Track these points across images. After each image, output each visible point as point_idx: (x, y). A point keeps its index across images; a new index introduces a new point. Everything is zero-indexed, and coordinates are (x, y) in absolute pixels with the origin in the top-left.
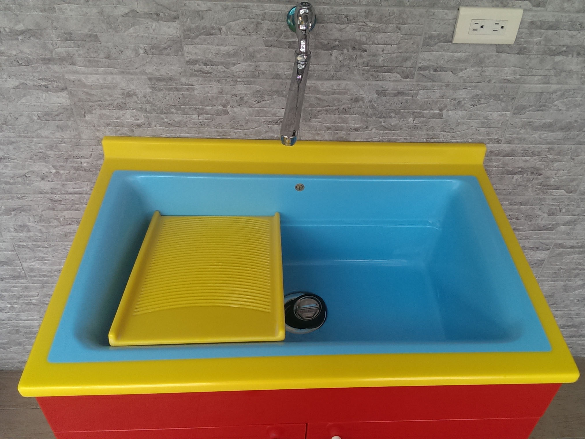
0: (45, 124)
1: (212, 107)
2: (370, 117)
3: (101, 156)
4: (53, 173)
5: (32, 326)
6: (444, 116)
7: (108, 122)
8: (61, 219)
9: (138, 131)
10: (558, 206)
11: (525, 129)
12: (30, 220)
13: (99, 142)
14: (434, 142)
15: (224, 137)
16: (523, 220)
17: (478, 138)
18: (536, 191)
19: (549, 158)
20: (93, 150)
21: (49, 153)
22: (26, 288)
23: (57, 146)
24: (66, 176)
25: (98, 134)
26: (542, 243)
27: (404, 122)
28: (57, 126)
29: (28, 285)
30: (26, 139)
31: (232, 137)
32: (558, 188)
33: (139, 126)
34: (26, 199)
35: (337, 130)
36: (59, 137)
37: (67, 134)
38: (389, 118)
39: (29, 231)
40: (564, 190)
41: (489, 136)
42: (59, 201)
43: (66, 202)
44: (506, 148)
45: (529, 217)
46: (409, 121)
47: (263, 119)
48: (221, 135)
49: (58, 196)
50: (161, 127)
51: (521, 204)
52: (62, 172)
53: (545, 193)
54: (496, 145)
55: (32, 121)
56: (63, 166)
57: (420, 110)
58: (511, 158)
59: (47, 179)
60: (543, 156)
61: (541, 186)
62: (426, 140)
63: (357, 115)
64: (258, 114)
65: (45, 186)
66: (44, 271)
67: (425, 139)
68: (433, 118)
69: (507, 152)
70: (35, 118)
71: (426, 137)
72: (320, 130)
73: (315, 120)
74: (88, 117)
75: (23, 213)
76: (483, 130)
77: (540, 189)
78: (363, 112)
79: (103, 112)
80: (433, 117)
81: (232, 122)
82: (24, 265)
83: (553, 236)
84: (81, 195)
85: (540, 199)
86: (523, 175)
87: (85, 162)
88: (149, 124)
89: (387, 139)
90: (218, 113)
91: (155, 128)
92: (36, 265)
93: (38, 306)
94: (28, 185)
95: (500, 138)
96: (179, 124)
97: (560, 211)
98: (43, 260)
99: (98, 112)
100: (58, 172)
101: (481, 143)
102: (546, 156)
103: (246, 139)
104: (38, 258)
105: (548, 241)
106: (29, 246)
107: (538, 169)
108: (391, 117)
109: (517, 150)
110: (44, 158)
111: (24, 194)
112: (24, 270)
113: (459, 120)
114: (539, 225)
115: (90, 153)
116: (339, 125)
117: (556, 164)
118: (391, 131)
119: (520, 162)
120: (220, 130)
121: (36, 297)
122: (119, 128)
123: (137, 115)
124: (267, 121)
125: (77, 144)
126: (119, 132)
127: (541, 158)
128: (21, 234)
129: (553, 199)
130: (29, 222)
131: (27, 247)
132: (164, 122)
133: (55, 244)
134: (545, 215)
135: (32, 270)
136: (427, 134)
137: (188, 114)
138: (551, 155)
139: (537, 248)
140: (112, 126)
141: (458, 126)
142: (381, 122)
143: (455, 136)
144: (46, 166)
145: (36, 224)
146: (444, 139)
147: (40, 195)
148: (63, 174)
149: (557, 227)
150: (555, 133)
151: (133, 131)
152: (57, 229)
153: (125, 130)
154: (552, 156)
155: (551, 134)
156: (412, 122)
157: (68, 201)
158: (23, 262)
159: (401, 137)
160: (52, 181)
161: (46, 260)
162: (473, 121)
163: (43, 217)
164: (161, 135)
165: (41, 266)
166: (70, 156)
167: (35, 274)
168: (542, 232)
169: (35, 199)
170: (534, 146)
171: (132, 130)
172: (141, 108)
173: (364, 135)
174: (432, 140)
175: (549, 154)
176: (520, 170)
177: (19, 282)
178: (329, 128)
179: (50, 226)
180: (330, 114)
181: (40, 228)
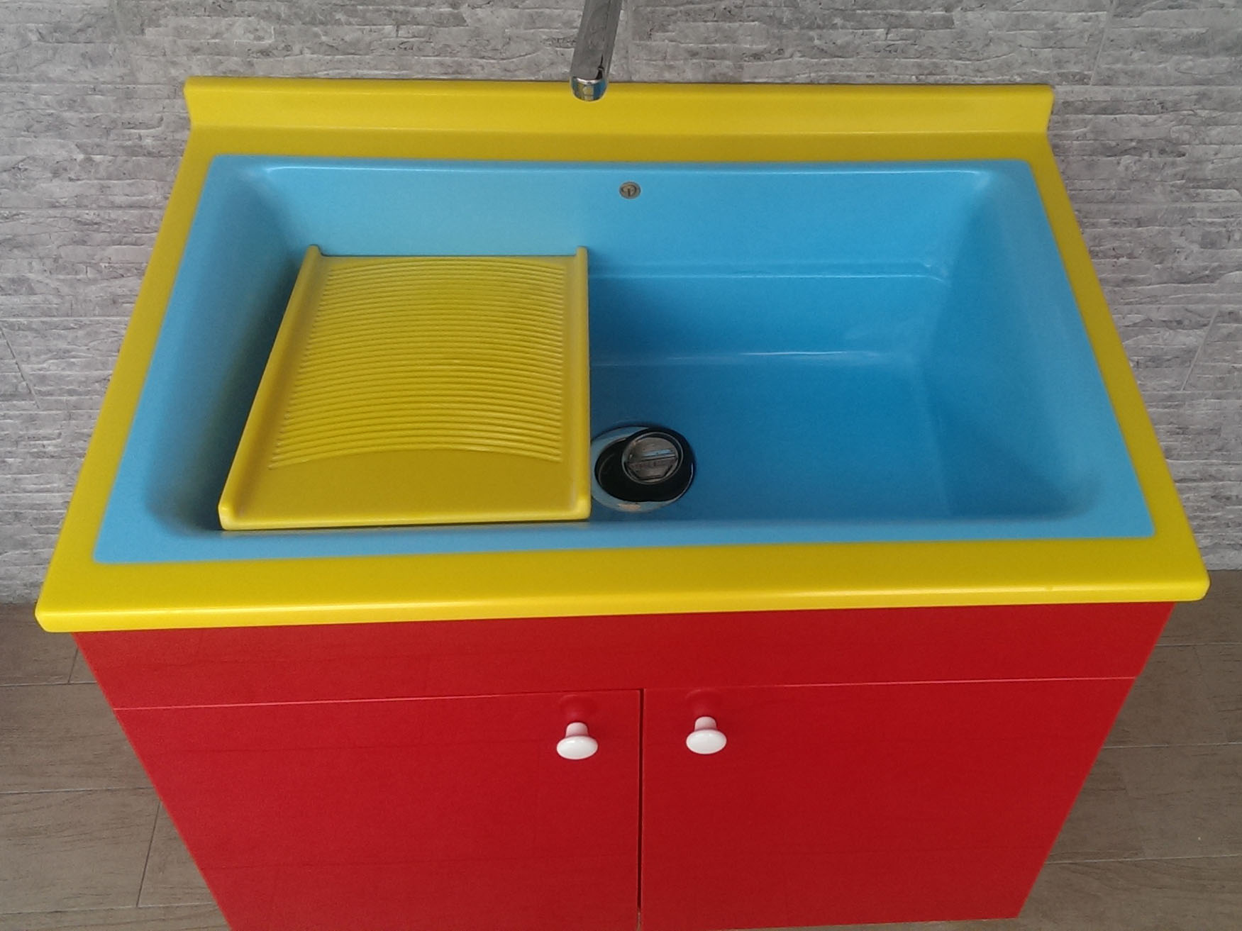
0: (55, 51)
1: (426, 7)
2: (787, 26)
3: (184, 123)
4: (78, 160)
5: (50, 504)
6: (956, 23)
7: (196, 43)
8: (103, 265)
9: (262, 65)
10: (1225, 227)
11: (1142, 50)
12: (32, 268)
13: (177, 90)
14: (936, 84)
15: (456, 77)
16: (1143, 260)
17: (1035, 73)
18: (1172, 192)
19: (1200, 116)
20: (164, 108)
21: (67, 115)
22: (32, 419)
23: (83, 100)
24: (108, 167)
25: (173, 72)
26: (1191, 312)
27: (865, 38)
28: (83, 55)
29: (36, 412)
30: (14, 86)
31: (476, 77)
32: (1221, 186)
33: (265, 53)
34: (22, 221)
35: (713, 59)
36: (87, 78)
37: (106, 73)
38: (831, 28)
39: (32, 292)
40: (1237, 190)
41: (1060, 68)
42: (96, 224)
43: (110, 226)
44: (1100, 94)
45: (1158, 253)
46: (878, 34)
47: (543, 34)
48: (450, 71)
49: (92, 212)
50: (315, 56)
51: (1139, 223)
52: (98, 158)
53: (1194, 197)
54: (1077, 88)
55: (26, 44)
56: (98, 146)
57: (901, 9)
58: (1112, 117)
59: (66, 175)
60: (1185, 112)
61: (1184, 181)
62: (917, 78)
63: (756, 23)
64: (532, 22)
65: (62, 190)
66: (71, 383)
67: (914, 77)
68: (931, 27)
69: (1104, 104)
70: (34, 38)
71: (915, 70)
72: (674, 58)
73: (662, 34)
74: (151, 33)
75: (16, 251)
76: (1047, 53)
77: (1182, 186)
78: (770, 17)
79: (184, 21)
80: (931, 25)
81: (473, 43)
82: (26, 368)
83: (1215, 295)
84: (143, 211)
85: (1182, 211)
86: (1140, 156)
87: (148, 136)
88: (288, 48)
89: (827, 78)
90: (441, 21)
91: (301, 56)
92: (52, 367)
93: (62, 460)
94: (25, 187)
95: (1086, 73)
96: (352, 49)
97: (1229, 239)
98: (67, 357)
99: (173, 21)
100: (89, 160)
101: (1042, 83)
102: (1191, 112)
103: (507, 80)
104: (55, 353)
105: (1202, 307)
106: (34, 326)
107: (1176, 143)
108: (834, 26)
109: (1125, 99)
110: (57, 127)
111: (17, 208)
112: (24, 380)
113: (990, 32)
114: (1183, 270)
115: (159, 115)
116: (717, 45)
117: (1215, 132)
118: (836, 59)
119: (1132, 126)
120: (448, 60)
121: (54, 439)
122: (220, 57)
123: (258, 27)
124: (554, 39)
125: (129, 95)
126: (221, 68)
127: (1181, 117)
128: (16, 299)
129: (1211, 211)
130: (30, 272)
131: (29, 328)
132: (321, 44)
133: (91, 321)
134: (1196, 248)
135: (43, 379)
136: (919, 66)
137: (374, 25)
138: (1204, 108)
139: (1179, 322)
140: (204, 54)
141: (987, 45)
142: (811, 39)
143: (983, 69)
144: (62, 146)
145: (47, 277)
146: (956, 76)
147: (52, 212)
148: (100, 162)
149: (1223, 274)
150: (1210, 59)
151: (252, 65)
152: (93, 288)
153: (233, 62)
154: (1207, 111)
155: (1203, 60)
156: (883, 37)
157: (115, 224)
158: (23, 361)
159: (859, 74)
160: (78, 180)
161: (74, 357)
162: (1022, 34)
163: (60, 261)
164: (316, 72)
165: (63, 369)
166: (113, 121)
167: (49, 388)
168: (1189, 285)
169: (41, 220)
170: (1164, 88)
171: (249, 62)
172: (266, 12)
173: (774, 68)
174: (931, 79)
175: (1200, 106)
176: (1134, 144)
177: (15, 405)
178: (694, 54)
179: (79, 280)
180: (695, 21)
181: (54, 284)
